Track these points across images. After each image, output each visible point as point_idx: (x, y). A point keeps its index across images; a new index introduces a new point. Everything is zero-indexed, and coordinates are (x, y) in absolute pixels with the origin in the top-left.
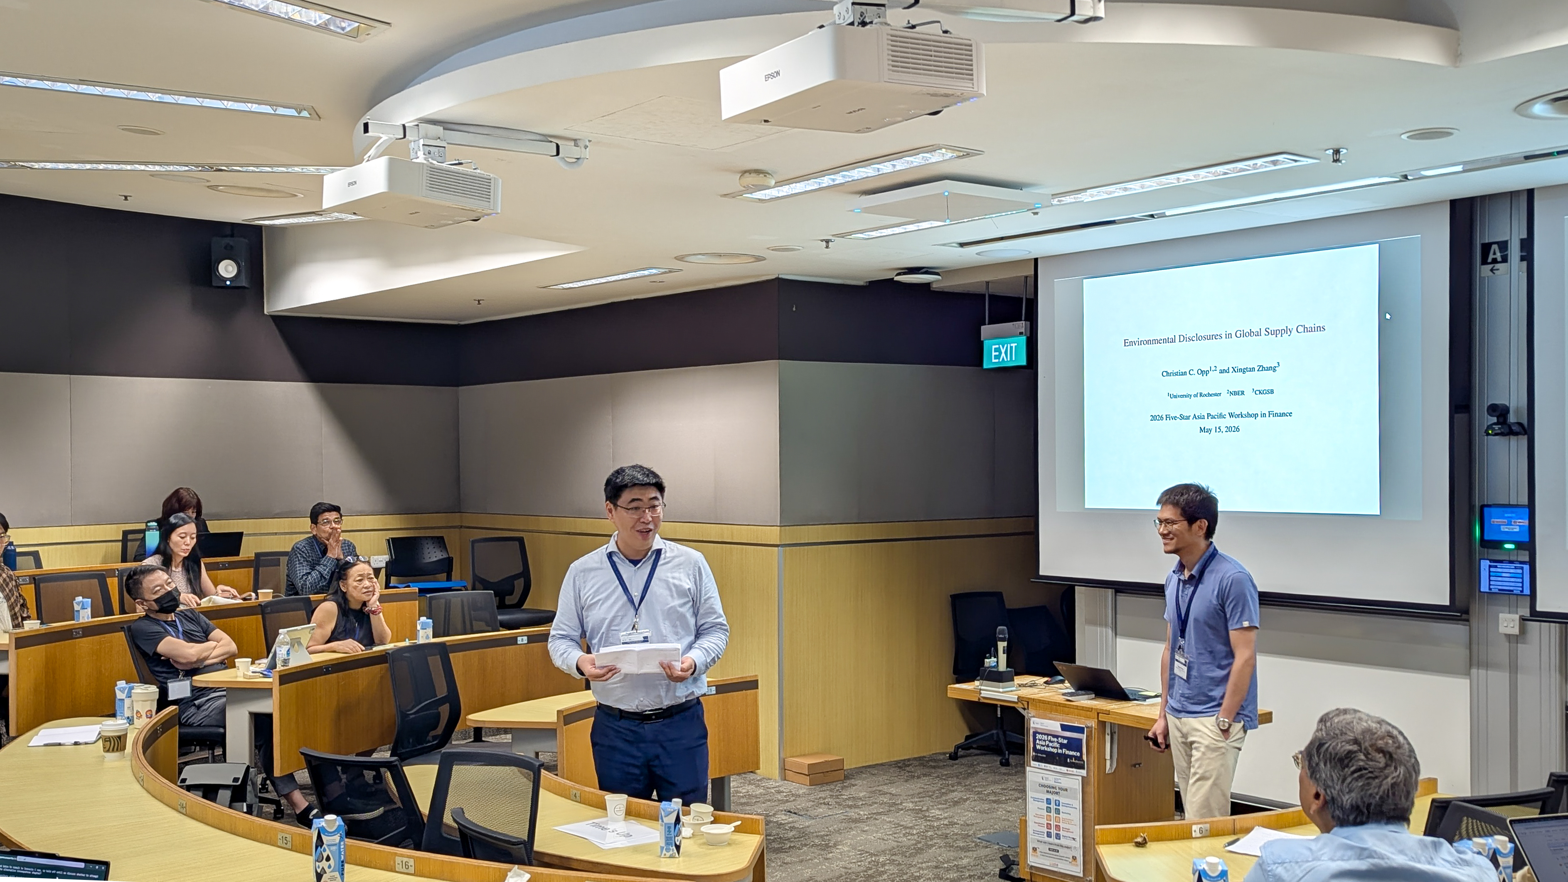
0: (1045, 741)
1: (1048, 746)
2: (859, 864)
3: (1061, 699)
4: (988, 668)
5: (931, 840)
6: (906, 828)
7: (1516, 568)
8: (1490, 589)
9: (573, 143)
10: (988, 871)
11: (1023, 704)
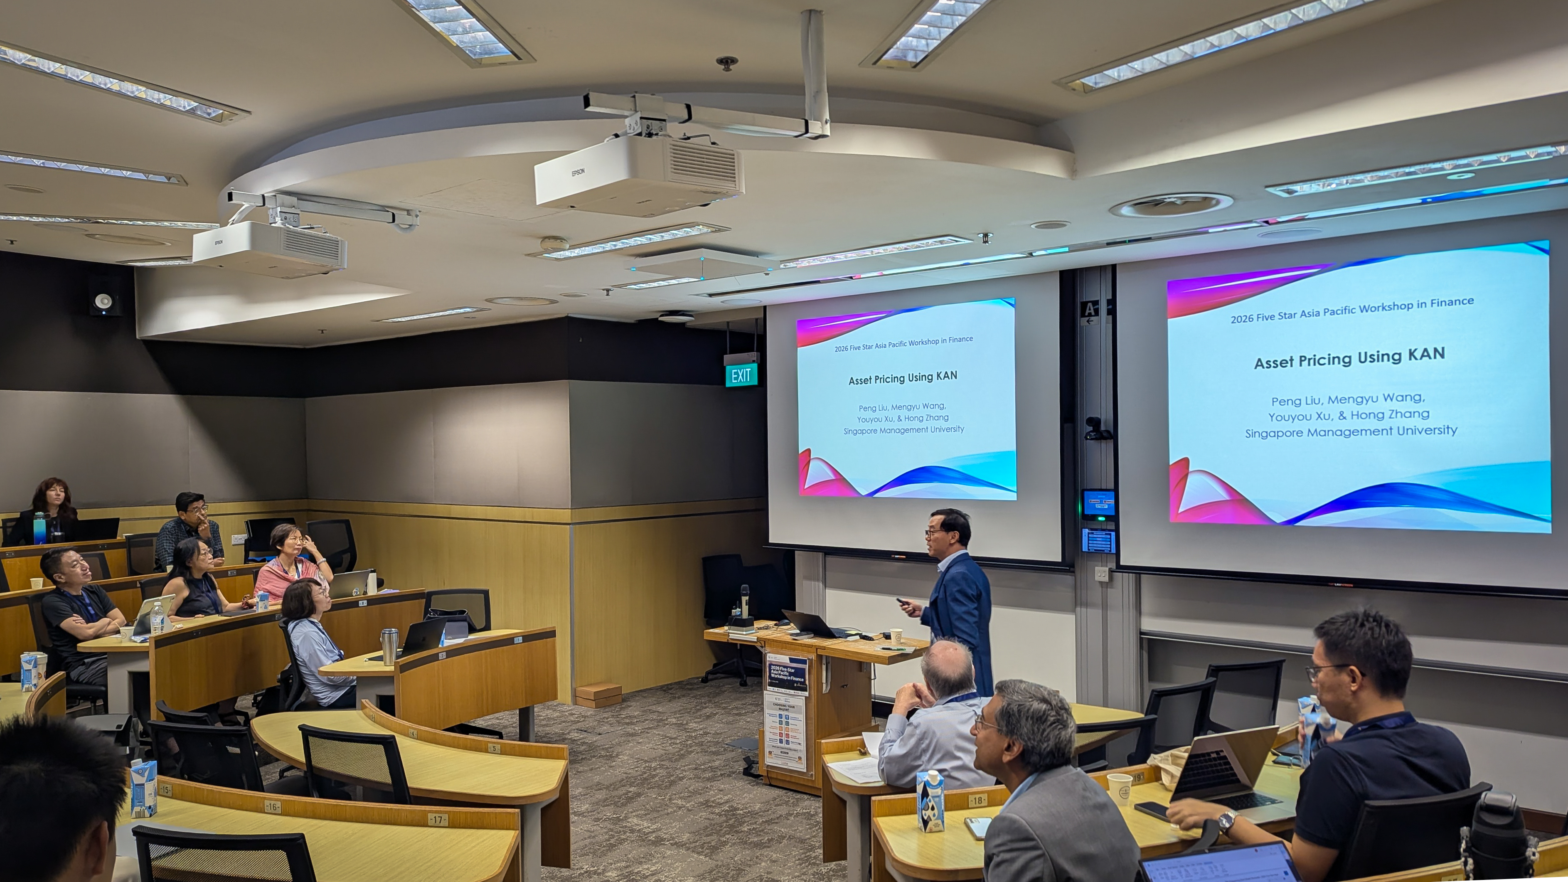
0: (777, 670)
1: (780, 675)
2: (637, 769)
3: (789, 638)
4: (734, 616)
5: (691, 747)
6: (671, 738)
7: (1106, 534)
8: (1089, 550)
9: (406, 213)
10: (734, 770)
11: (761, 643)
